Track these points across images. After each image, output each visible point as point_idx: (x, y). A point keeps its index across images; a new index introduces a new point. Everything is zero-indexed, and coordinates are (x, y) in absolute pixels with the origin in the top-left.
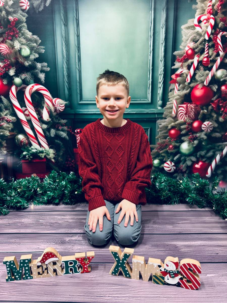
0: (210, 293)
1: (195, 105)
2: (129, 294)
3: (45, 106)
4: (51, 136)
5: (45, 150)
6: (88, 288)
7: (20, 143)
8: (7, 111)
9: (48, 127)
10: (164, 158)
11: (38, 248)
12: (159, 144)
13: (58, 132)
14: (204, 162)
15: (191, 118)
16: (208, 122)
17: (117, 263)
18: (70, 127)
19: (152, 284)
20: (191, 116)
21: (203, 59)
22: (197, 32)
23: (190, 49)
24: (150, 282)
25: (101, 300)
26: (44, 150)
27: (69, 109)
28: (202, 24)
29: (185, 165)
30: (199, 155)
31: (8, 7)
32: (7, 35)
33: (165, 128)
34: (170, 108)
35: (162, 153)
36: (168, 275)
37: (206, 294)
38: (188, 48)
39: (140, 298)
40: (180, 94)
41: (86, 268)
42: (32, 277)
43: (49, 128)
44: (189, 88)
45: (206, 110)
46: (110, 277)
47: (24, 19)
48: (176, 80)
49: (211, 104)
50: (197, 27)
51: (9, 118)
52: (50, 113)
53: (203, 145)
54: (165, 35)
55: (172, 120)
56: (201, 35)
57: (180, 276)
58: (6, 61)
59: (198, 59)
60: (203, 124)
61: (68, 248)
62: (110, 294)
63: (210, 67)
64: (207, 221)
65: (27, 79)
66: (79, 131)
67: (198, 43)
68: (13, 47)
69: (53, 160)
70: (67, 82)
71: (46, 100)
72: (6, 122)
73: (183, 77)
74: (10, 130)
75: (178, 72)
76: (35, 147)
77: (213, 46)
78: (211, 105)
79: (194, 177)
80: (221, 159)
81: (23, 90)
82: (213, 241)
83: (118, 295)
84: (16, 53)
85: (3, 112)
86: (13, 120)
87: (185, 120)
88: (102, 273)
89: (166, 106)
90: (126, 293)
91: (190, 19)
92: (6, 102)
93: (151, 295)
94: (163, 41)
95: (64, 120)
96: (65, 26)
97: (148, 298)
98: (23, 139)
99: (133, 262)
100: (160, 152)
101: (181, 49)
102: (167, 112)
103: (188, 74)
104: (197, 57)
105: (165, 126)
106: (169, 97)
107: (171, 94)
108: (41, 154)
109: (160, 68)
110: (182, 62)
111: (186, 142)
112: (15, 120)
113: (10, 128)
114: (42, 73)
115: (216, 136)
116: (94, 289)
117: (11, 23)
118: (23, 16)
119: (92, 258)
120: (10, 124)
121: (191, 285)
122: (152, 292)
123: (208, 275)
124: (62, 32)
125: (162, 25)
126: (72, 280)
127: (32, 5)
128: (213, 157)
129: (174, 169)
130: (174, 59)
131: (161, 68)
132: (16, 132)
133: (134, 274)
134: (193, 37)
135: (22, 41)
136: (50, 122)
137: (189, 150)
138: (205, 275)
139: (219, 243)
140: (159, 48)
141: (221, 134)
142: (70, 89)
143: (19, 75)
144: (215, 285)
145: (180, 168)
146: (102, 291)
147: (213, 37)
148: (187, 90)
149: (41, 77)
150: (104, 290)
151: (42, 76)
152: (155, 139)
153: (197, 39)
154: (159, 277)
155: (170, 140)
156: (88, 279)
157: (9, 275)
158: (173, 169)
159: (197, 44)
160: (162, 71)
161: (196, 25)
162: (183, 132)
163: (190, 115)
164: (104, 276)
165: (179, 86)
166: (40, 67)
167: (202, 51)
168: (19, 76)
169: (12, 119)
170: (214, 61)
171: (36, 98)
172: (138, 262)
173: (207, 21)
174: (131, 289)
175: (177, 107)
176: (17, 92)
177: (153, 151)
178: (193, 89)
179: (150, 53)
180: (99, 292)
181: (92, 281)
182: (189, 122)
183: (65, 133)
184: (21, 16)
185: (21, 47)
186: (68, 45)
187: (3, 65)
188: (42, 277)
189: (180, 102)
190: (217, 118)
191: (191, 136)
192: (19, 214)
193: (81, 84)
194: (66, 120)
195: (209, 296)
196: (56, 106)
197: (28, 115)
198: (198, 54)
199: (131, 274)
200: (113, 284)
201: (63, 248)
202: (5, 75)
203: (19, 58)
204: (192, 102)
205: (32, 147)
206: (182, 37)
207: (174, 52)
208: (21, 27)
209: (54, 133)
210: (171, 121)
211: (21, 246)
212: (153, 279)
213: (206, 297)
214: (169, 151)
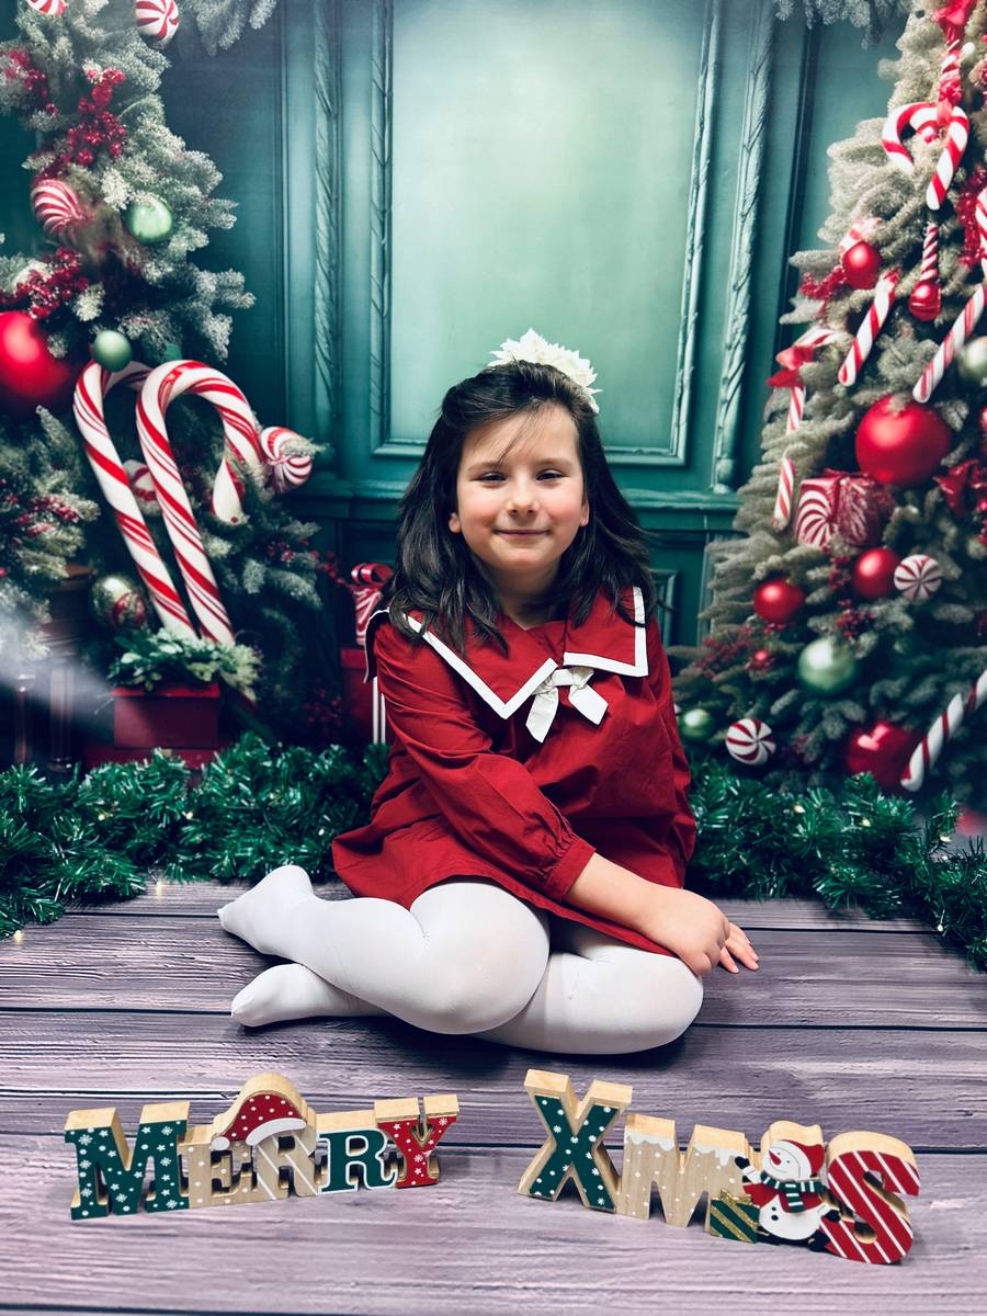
0: (951, 1276)
1: (873, 483)
2: (613, 1280)
3: (226, 457)
4: (246, 591)
5: (217, 649)
6: (433, 1250)
7: (110, 612)
8: (61, 473)
9: (232, 549)
10: (730, 705)
11: (200, 1074)
12: (709, 644)
13: (277, 574)
14: (895, 727)
15: (852, 536)
16: (919, 558)
17: (555, 1145)
18: (332, 554)
19: (705, 1238)
20: (853, 528)
21: (913, 292)
22: (892, 177)
23: (862, 243)
24: (697, 1228)
25: (495, 1302)
26: (211, 647)
27: (330, 476)
28: (917, 144)
29: (817, 737)
30: (875, 698)
31: (82, 19)
32: (73, 145)
33: (738, 578)
34: (764, 491)
35: (721, 683)
36: (776, 1201)
37: (933, 1280)
38: (854, 242)
39: (658, 1294)
40: (808, 433)
41: (419, 1165)
42: (186, 1200)
43: (238, 555)
44: (848, 411)
45: (915, 506)
46: (525, 1204)
47: (153, 78)
48: (795, 373)
49: (938, 480)
50: (891, 155)
51: (67, 504)
52: (244, 490)
53: (895, 653)
54: (757, 178)
55: (773, 542)
56: (909, 188)
57: (826, 1207)
58: (66, 257)
59: (894, 290)
60: (898, 563)
61: (330, 1077)
62: (530, 1279)
63: (940, 325)
64: (912, 977)
65: (153, 338)
66: (367, 572)
67: (897, 220)
68: (97, 197)
69: (250, 695)
70: (325, 359)
71: (231, 433)
72: (55, 522)
73: (826, 362)
74: (71, 555)
75: (807, 340)
76: (175, 633)
77: (957, 237)
78: (937, 484)
79: (853, 790)
80: (969, 714)
81: (132, 386)
82: (948, 1059)
83: (564, 1282)
84: (107, 223)
85: (44, 476)
86: (83, 514)
87: (825, 544)
88: (490, 1186)
89: (751, 481)
90: (598, 1275)
91: (865, 119)
92: (56, 434)
93: (705, 1283)
94: (748, 205)
95: (304, 523)
96: (328, 119)
97: (696, 1299)
98: (123, 598)
99: (626, 1142)
100: (712, 677)
101: (824, 242)
102: (750, 506)
103: (849, 350)
104: (889, 279)
105: (742, 565)
106: (763, 446)
107: (771, 431)
108: (198, 667)
109: (731, 320)
110: (826, 299)
111: (826, 637)
112: (92, 512)
113: (71, 549)
114: (220, 316)
115: (951, 616)
116: (461, 1257)
117: (94, 93)
118: (147, 64)
119: (448, 1124)
120: (73, 529)
121: (872, 1245)
122: (709, 1272)
123: (936, 1204)
124: (314, 144)
125: (746, 140)
126: (363, 1218)
127: (189, 17)
128: (937, 705)
129: (767, 749)
130: (791, 282)
131: (734, 321)
132: (96, 566)
133: (629, 1196)
134: (877, 195)
135: (139, 173)
136: (242, 527)
137: (835, 672)
138: (925, 1205)
139: (971, 1069)
140: (729, 234)
141: (974, 612)
142: (338, 391)
143: (119, 320)
144: (971, 1246)
145: (796, 746)
146: (496, 1266)
147: (960, 198)
148: (839, 418)
149: (214, 331)
150: (501, 1259)
151: (219, 330)
152: (697, 620)
153: (892, 205)
154: (735, 1209)
155: (757, 630)
156: (432, 1213)
157: (87, 1193)
158: (766, 753)
159: (890, 223)
160: (740, 330)
161: (890, 147)
162: (817, 596)
163: (850, 526)
164: (499, 1202)
165: (807, 399)
166: (213, 289)
167: (911, 257)
168: (118, 323)
169: (80, 509)
170: (959, 301)
171: (188, 420)
172: (649, 1145)
173: (938, 132)
174: (616, 1260)
175: (795, 486)
176: (106, 392)
177: (683, 672)
178: (863, 414)
179: (692, 255)
180: (483, 1270)
181: (448, 1220)
182: (842, 556)
183: (308, 582)
184: (139, 62)
185: (131, 198)
186: (337, 200)
187: (52, 272)
188: (228, 1201)
189: (811, 468)
190: (961, 542)
191: (847, 616)
192: (101, 926)
193: (386, 371)
194: (314, 524)
195: (950, 1291)
196: (273, 463)
197: (151, 496)
198: (893, 268)
199: (617, 1195)
200: (538, 1236)
201: (307, 1077)
202: (58, 317)
203: (123, 247)
204: (859, 470)
205: (163, 634)
206: (831, 194)
207: (792, 254)
208: (137, 112)
209: (261, 580)
210: (767, 545)
211: (123, 1066)
212: (712, 1216)
213: (935, 1295)
214: (751, 674)
